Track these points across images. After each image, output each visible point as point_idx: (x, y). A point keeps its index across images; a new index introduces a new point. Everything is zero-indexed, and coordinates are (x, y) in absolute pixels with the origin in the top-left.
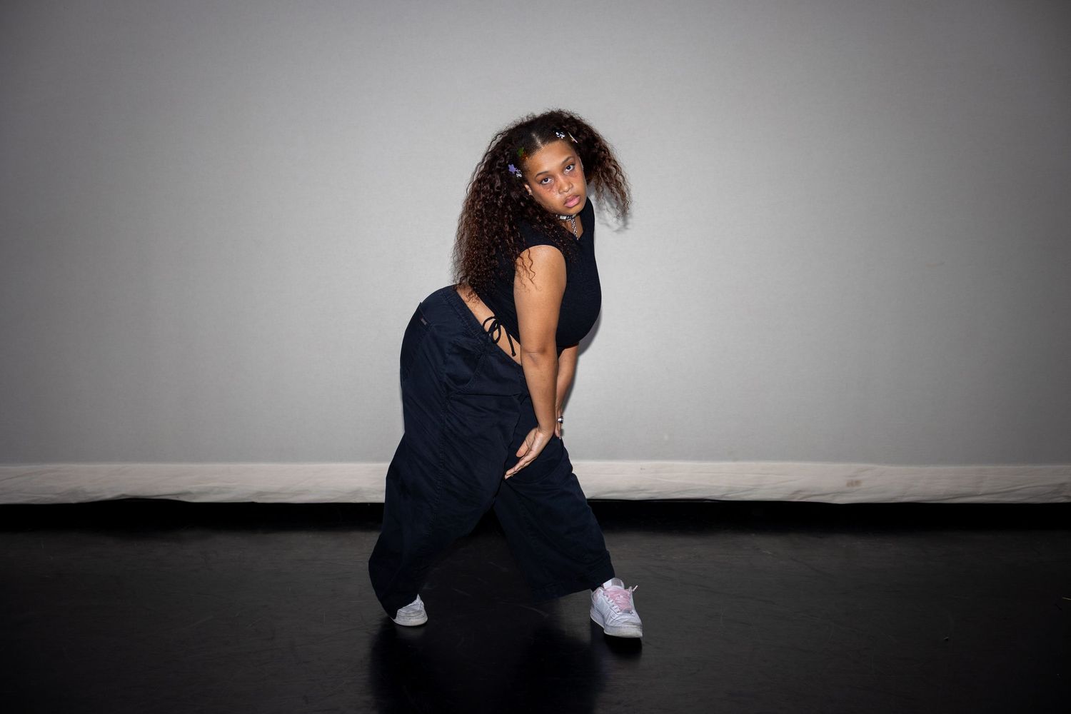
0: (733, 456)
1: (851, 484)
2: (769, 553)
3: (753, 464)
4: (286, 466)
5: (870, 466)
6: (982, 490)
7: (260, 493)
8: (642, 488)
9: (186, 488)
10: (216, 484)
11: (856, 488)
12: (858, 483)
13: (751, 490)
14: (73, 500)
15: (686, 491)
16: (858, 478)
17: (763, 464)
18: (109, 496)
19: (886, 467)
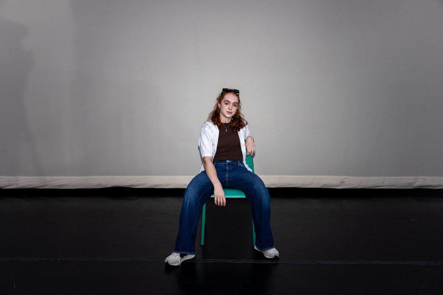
0: (304, 174)
1: (342, 182)
2: (315, 204)
3: (310, 176)
4: (163, 177)
5: (348, 177)
6: (384, 185)
7: (156, 185)
8: (275, 184)
9: (133, 183)
10: (142, 182)
11: (343, 184)
12: (344, 182)
13: (310, 184)
14: (98, 187)
15: (288, 185)
16: (344, 181)
17: (313, 176)
18: (109, 186)
19: (353, 177)
